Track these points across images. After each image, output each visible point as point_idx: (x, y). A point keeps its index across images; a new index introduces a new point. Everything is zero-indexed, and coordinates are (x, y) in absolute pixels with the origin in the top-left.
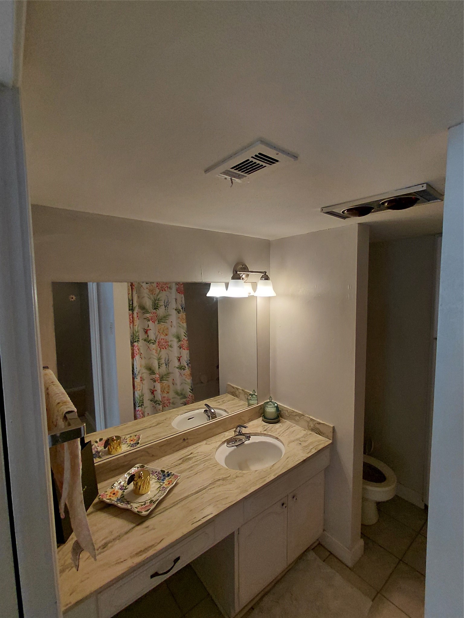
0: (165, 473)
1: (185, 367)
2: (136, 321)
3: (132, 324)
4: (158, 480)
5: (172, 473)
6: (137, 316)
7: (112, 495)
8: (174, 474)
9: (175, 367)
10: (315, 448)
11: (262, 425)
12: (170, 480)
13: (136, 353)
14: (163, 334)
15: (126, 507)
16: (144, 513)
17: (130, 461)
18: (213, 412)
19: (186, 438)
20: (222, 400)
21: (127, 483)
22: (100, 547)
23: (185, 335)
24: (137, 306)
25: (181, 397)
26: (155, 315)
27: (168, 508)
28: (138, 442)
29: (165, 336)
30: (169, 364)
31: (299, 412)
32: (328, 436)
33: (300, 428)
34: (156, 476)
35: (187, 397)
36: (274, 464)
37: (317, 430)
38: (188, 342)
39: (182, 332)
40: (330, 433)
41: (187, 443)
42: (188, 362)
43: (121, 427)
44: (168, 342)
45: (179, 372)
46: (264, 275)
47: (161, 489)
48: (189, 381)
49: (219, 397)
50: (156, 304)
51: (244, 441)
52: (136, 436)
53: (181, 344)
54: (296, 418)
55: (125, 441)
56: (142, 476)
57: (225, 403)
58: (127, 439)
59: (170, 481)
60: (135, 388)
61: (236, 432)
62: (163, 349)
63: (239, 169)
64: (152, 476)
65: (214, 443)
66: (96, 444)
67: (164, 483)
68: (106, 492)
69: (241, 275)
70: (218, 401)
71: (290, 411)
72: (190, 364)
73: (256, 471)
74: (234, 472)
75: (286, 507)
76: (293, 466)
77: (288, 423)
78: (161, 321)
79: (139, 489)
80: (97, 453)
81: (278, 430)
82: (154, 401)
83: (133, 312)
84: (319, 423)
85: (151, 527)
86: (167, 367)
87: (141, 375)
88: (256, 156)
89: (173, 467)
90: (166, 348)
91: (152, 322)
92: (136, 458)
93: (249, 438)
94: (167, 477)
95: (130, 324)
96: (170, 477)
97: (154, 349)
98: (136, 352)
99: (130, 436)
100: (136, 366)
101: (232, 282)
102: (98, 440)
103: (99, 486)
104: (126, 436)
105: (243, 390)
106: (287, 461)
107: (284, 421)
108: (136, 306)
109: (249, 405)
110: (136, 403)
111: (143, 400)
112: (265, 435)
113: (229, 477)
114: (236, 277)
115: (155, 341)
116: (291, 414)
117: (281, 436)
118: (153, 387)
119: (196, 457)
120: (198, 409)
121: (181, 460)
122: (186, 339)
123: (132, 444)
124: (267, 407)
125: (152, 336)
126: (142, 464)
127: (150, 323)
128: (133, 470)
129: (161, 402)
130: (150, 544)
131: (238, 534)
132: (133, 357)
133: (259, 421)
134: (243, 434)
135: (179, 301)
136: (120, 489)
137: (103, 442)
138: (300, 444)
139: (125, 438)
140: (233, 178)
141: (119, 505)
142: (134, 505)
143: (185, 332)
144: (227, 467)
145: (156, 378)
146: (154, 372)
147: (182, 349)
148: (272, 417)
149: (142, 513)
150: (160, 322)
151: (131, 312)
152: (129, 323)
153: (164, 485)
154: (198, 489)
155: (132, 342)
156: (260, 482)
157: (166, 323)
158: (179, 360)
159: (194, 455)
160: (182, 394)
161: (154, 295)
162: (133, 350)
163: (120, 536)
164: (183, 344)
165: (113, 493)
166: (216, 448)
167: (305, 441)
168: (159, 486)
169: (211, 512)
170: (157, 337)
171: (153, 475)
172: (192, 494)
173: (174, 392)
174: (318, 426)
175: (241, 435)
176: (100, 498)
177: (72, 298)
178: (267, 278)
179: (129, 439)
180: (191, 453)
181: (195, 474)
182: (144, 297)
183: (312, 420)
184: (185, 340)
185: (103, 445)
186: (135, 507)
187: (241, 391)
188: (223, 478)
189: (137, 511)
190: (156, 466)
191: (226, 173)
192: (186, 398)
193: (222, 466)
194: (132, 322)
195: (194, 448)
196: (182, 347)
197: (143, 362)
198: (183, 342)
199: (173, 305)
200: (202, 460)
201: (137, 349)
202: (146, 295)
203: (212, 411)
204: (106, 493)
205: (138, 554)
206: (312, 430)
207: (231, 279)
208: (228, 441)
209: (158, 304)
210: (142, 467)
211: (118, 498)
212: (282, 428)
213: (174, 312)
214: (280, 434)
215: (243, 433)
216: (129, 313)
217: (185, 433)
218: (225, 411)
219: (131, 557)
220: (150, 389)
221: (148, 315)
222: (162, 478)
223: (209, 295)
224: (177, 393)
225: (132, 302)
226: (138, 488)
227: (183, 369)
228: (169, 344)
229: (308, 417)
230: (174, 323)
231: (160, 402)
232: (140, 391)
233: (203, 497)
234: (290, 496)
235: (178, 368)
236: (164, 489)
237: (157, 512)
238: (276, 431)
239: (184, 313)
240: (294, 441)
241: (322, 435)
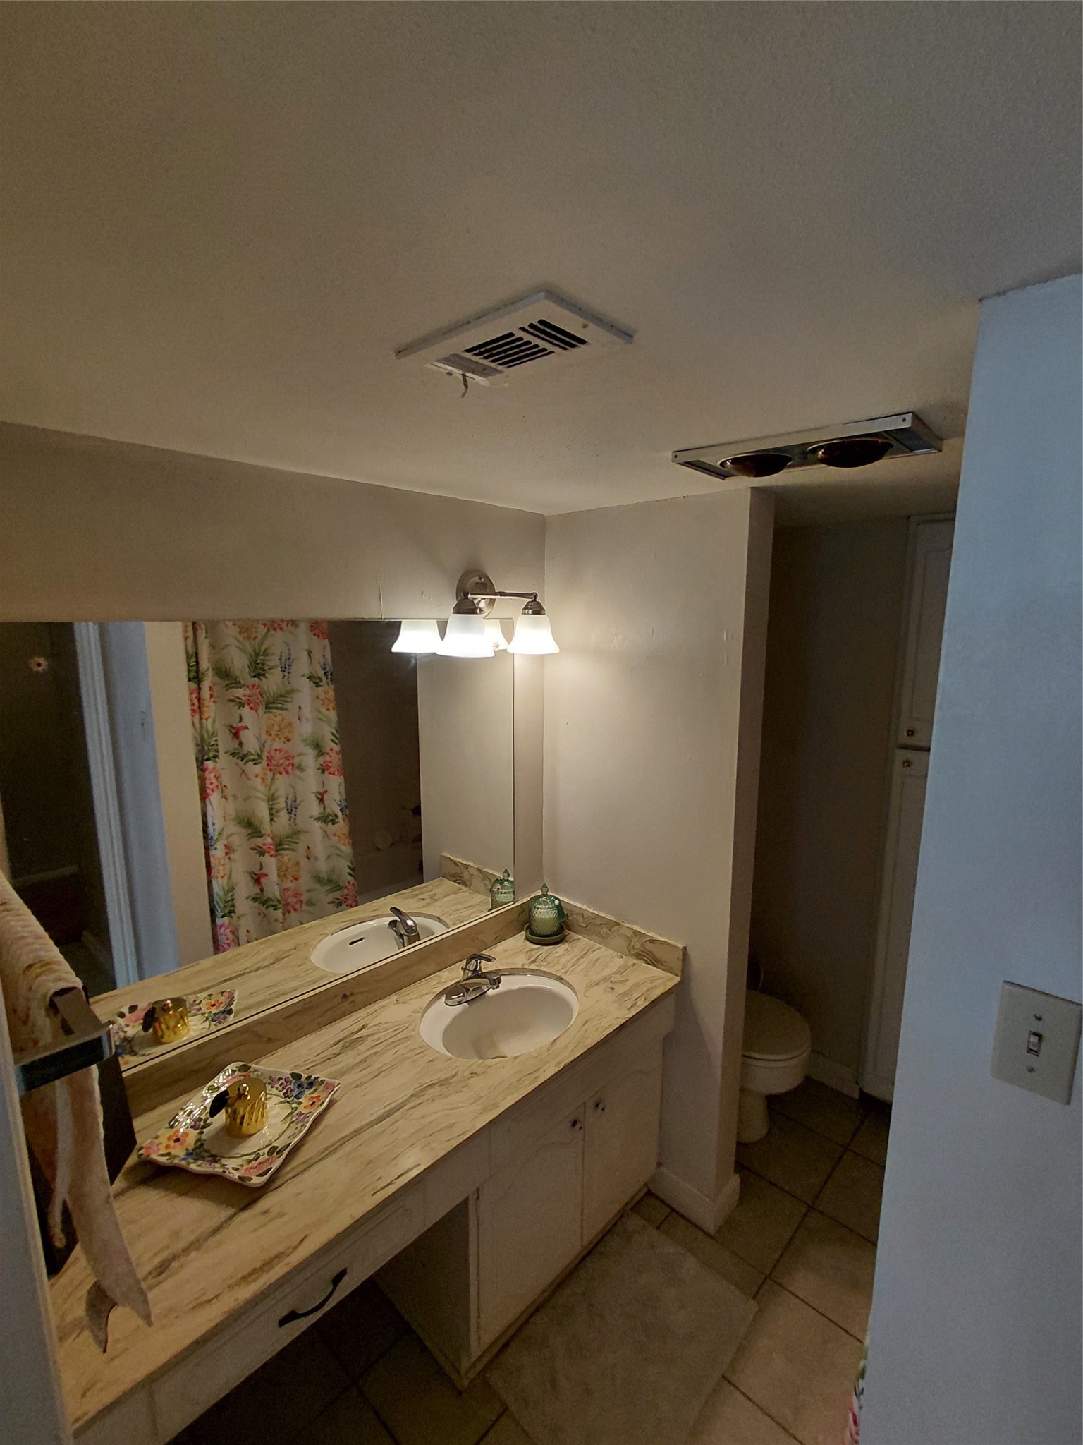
0: (303, 1079)
1: (337, 816)
2: (208, 707)
3: (197, 716)
4: (285, 1097)
5: (320, 1080)
6: (211, 696)
7: (172, 1144)
8: (323, 1081)
9: (311, 818)
10: (643, 996)
11: (525, 950)
12: (314, 1095)
13: (211, 787)
14: (280, 739)
15: (212, 1169)
16: (257, 1181)
17: (214, 1057)
18: (412, 926)
19: (348, 994)
20: (432, 893)
21: (208, 1110)
22: (150, 1273)
23: (335, 740)
24: (210, 670)
25: (329, 888)
26: (258, 690)
27: (314, 1161)
28: (229, 1008)
29: (284, 742)
30: (296, 811)
31: (609, 917)
32: (671, 967)
33: (612, 951)
34: (281, 1088)
35: (342, 888)
36: (556, 1039)
37: (648, 954)
38: (340, 755)
39: (327, 732)
40: (675, 959)
41: (351, 1003)
42: (344, 804)
43: (183, 974)
44: (293, 757)
45: (321, 828)
46: (532, 602)
47: (294, 1119)
48: (347, 849)
49: (423, 888)
50: (259, 663)
51: (486, 990)
52: (223, 993)
53: (324, 762)
54: (602, 931)
55: (197, 1007)
56: (246, 1093)
57: (437, 900)
58: (200, 1002)
59: (314, 1098)
60: (211, 873)
61: (467, 971)
62: (281, 773)
63: (485, 355)
64: (269, 1090)
65: (416, 998)
66: (121, 1021)
67: (300, 1103)
68: (157, 1137)
69: (476, 602)
70: (421, 897)
71: (590, 915)
72: (347, 809)
73: (516, 1058)
74: (464, 1064)
75: (580, 1128)
76: (597, 1040)
77: (583, 941)
78: (274, 705)
79: (241, 1123)
80: (125, 1043)
81: (563, 961)
82: (261, 900)
83: (199, 684)
84: (653, 941)
85: (274, 1211)
86: (290, 817)
87: (227, 840)
88: (531, 326)
89: (320, 1064)
90: (287, 773)
91: (251, 708)
92: (228, 1050)
93: (497, 982)
94: (307, 1088)
95: (193, 716)
96: (314, 1088)
97: (257, 776)
98: (211, 784)
99: (209, 995)
100: (213, 817)
101: (454, 620)
102: (125, 1010)
103: (137, 1124)
104: (198, 995)
105: (478, 870)
106: (583, 1030)
107: (575, 938)
108: (207, 670)
109: (495, 905)
110: (215, 907)
111: (233, 900)
112: (533, 972)
113: (454, 1076)
114: (466, 607)
115: (258, 755)
116: (591, 921)
117: (570, 971)
118: (259, 867)
119: (374, 1034)
120: (374, 917)
121: (340, 1045)
122: (336, 748)
123: (214, 1014)
124: (538, 908)
125: (251, 741)
126: (243, 1063)
127: (246, 711)
128: (222, 1081)
129: (278, 901)
130: (274, 1252)
131: (478, 1198)
132: (204, 796)
133: (519, 941)
134: (483, 975)
135: (317, 656)
136: (191, 1127)
137: (141, 1013)
138: (612, 989)
139: (195, 1001)
140: (468, 374)
141: (193, 1167)
142: (230, 1163)
143: (336, 733)
144: (449, 1054)
145: (264, 845)
146: (260, 832)
147: (326, 772)
148: (549, 930)
149: (252, 1181)
150: (270, 708)
151: (193, 685)
152: (189, 712)
153: (301, 1109)
154: (384, 1110)
155: (200, 759)
156: (527, 1082)
157: (287, 710)
158: (321, 800)
159: (371, 1031)
160: (330, 881)
161: (252, 640)
162: (202, 780)
163: (198, 1241)
164: (330, 762)
165: (174, 1138)
166: (422, 1011)
167: (623, 982)
168: (290, 1111)
169: (414, 1161)
170: (264, 746)
171: (272, 1087)
172: (371, 1124)
173: (312, 877)
174: (649, 946)
175: (479, 976)
176: (141, 1155)
177: (39, 665)
178: (538, 610)
179: (207, 1001)
180: (363, 1027)
181: (374, 1075)
182: (226, 646)
183: (636, 933)
184: (334, 751)
185: (142, 1021)
186: (233, 1167)
187: (476, 873)
188: (441, 1081)
189: (239, 1177)
190: (278, 1063)
191: (453, 360)
192: (339, 890)
193: (438, 1052)
194: (198, 711)
195: (369, 1015)
196: (328, 770)
197: (231, 807)
198: (330, 757)
199: (302, 666)
200: (392, 1040)
201: (215, 776)
202: (232, 642)
203: (407, 925)
204: (157, 1141)
205: (245, 1279)
206: (638, 956)
207: (454, 613)
208: (450, 993)
209: (263, 664)
210: (245, 1068)
211: (187, 1149)
212: (572, 955)
213: (306, 685)
214: (567, 969)
215: (483, 973)
216: (189, 687)
217: (345, 982)
218: (439, 919)
219: (230, 1287)
220: (248, 872)
221: (240, 692)
222: (295, 1093)
223: (397, 648)
224: (319, 879)
225: (195, 659)
226: (238, 1121)
227: (332, 821)
228: (296, 761)
229: (628, 927)
230: (307, 711)
231: (276, 903)
232: (226, 878)
233: (397, 1129)
234: (591, 1104)
235: (318, 819)
236: (302, 1116)
237: (289, 1172)
238: (558, 963)
239: (331, 685)
240: (597, 984)
241: (659, 966)
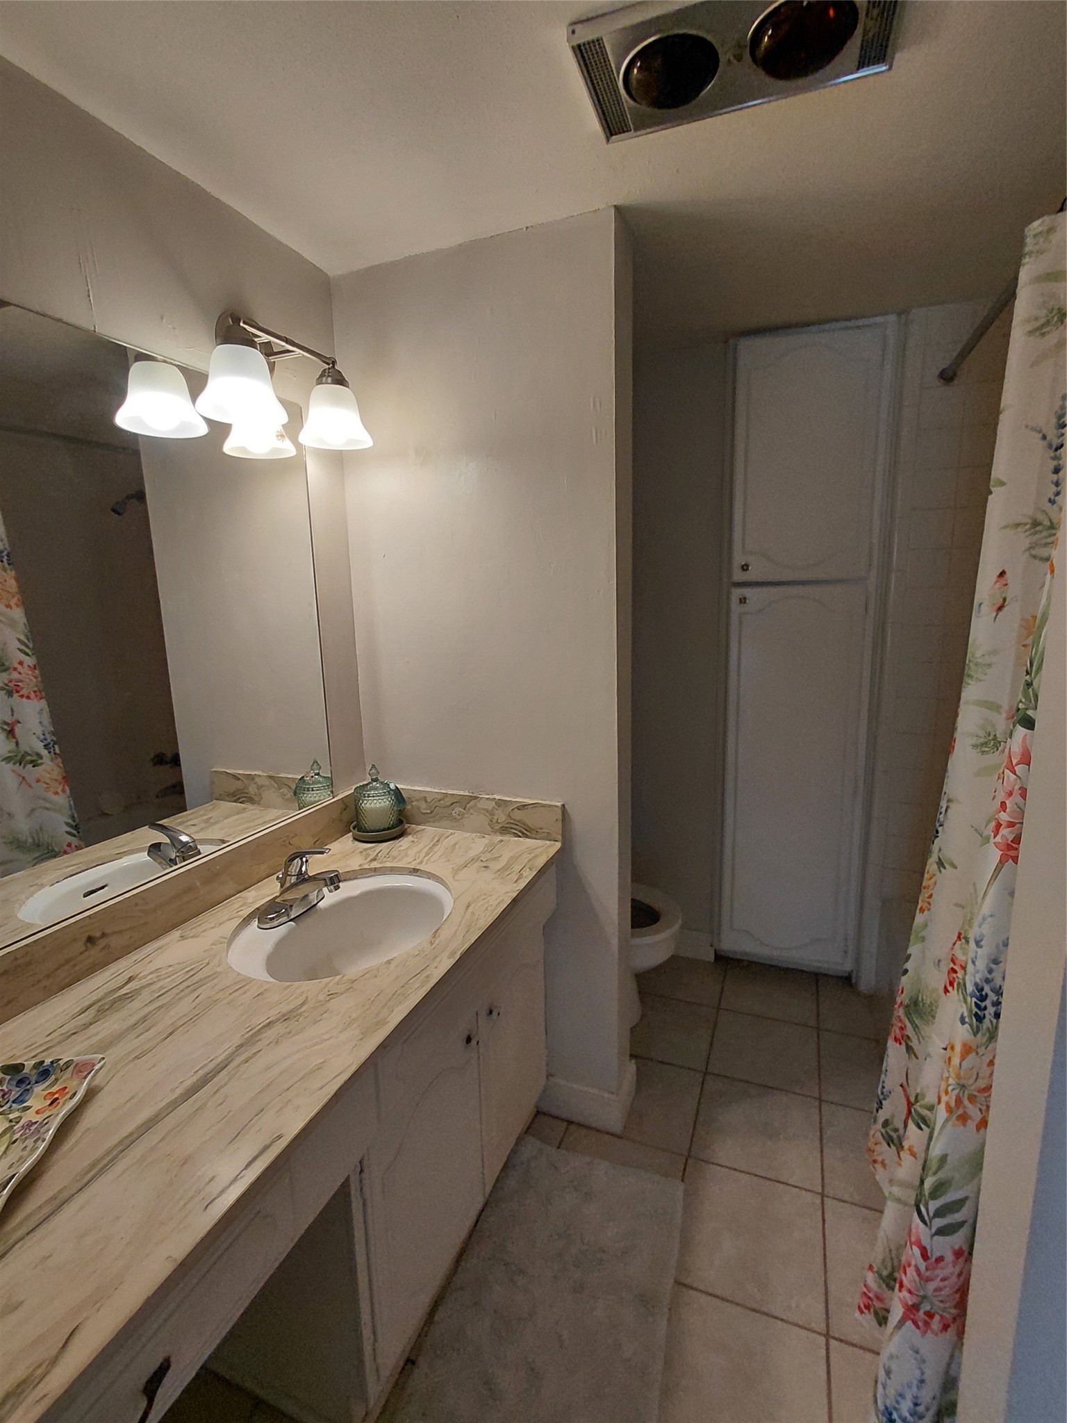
0: (26, 1070)
1: (39, 755)
5: (61, 1063)
8: (68, 1064)
10: (528, 867)
11: (358, 851)
12: (54, 1089)
19: (96, 935)
20: (205, 817)
23: (27, 650)
27: (66, 1194)
31: (463, 793)
32: (549, 833)
33: (469, 834)
36: (436, 931)
37: (517, 825)
38: (37, 672)
39: (11, 638)
40: (552, 823)
41: (103, 948)
42: (49, 737)
45: (13, 771)
46: (329, 367)
47: (16, 1136)
48: (62, 799)
49: (190, 814)
51: (316, 901)
53: (10, 681)
54: (454, 814)
57: (214, 824)
59: (53, 1094)
61: (287, 878)
65: (212, 928)
67: (26, 1108)
71: (436, 796)
72: (56, 747)
73: (389, 962)
74: (314, 987)
75: (475, 1045)
76: (491, 920)
77: (429, 831)
81: (412, 852)
84: (523, 807)
89: (60, 1043)
93: (336, 881)
94: (37, 1082)
96: (51, 1078)
105: (271, 777)
106: (468, 915)
107: (419, 829)
109: (305, 806)
112: (376, 872)
113: (303, 1004)
116: (437, 804)
117: (424, 862)
119: (152, 983)
120: (126, 854)
121: (92, 1012)
122: (29, 661)
124: (367, 799)
133: (347, 843)
134: (315, 878)
138: (486, 867)
143: (26, 641)
144: (280, 982)
147: (16, 695)
148: (385, 823)
153: (30, 1116)
154: (194, 1079)
156: (417, 985)
158: (11, 733)
159: (144, 982)
166: (227, 941)
167: (495, 859)
168: (7, 1125)
169: (270, 1134)
172: (175, 1105)
174: (518, 815)
175: (305, 881)
178: (340, 381)
180: (130, 979)
181: (165, 1035)
183: (500, 804)
184: (25, 665)
187: (266, 782)
188: (283, 1016)
193: (263, 984)
195: (138, 961)
196: (18, 692)
198: (20, 673)
200: (185, 984)
203: (182, 841)
206: (504, 830)
208: (267, 914)
212: (421, 846)
214: (420, 861)
215: (310, 877)
222: (13, 1095)
227: (32, 762)
229: (487, 799)
233: (226, 1097)
234: (483, 1013)
235: (8, 759)
236: (33, 1128)
237: (20, 1224)
238: (406, 855)
239: (9, 571)
240: (466, 866)
241: (533, 836)
